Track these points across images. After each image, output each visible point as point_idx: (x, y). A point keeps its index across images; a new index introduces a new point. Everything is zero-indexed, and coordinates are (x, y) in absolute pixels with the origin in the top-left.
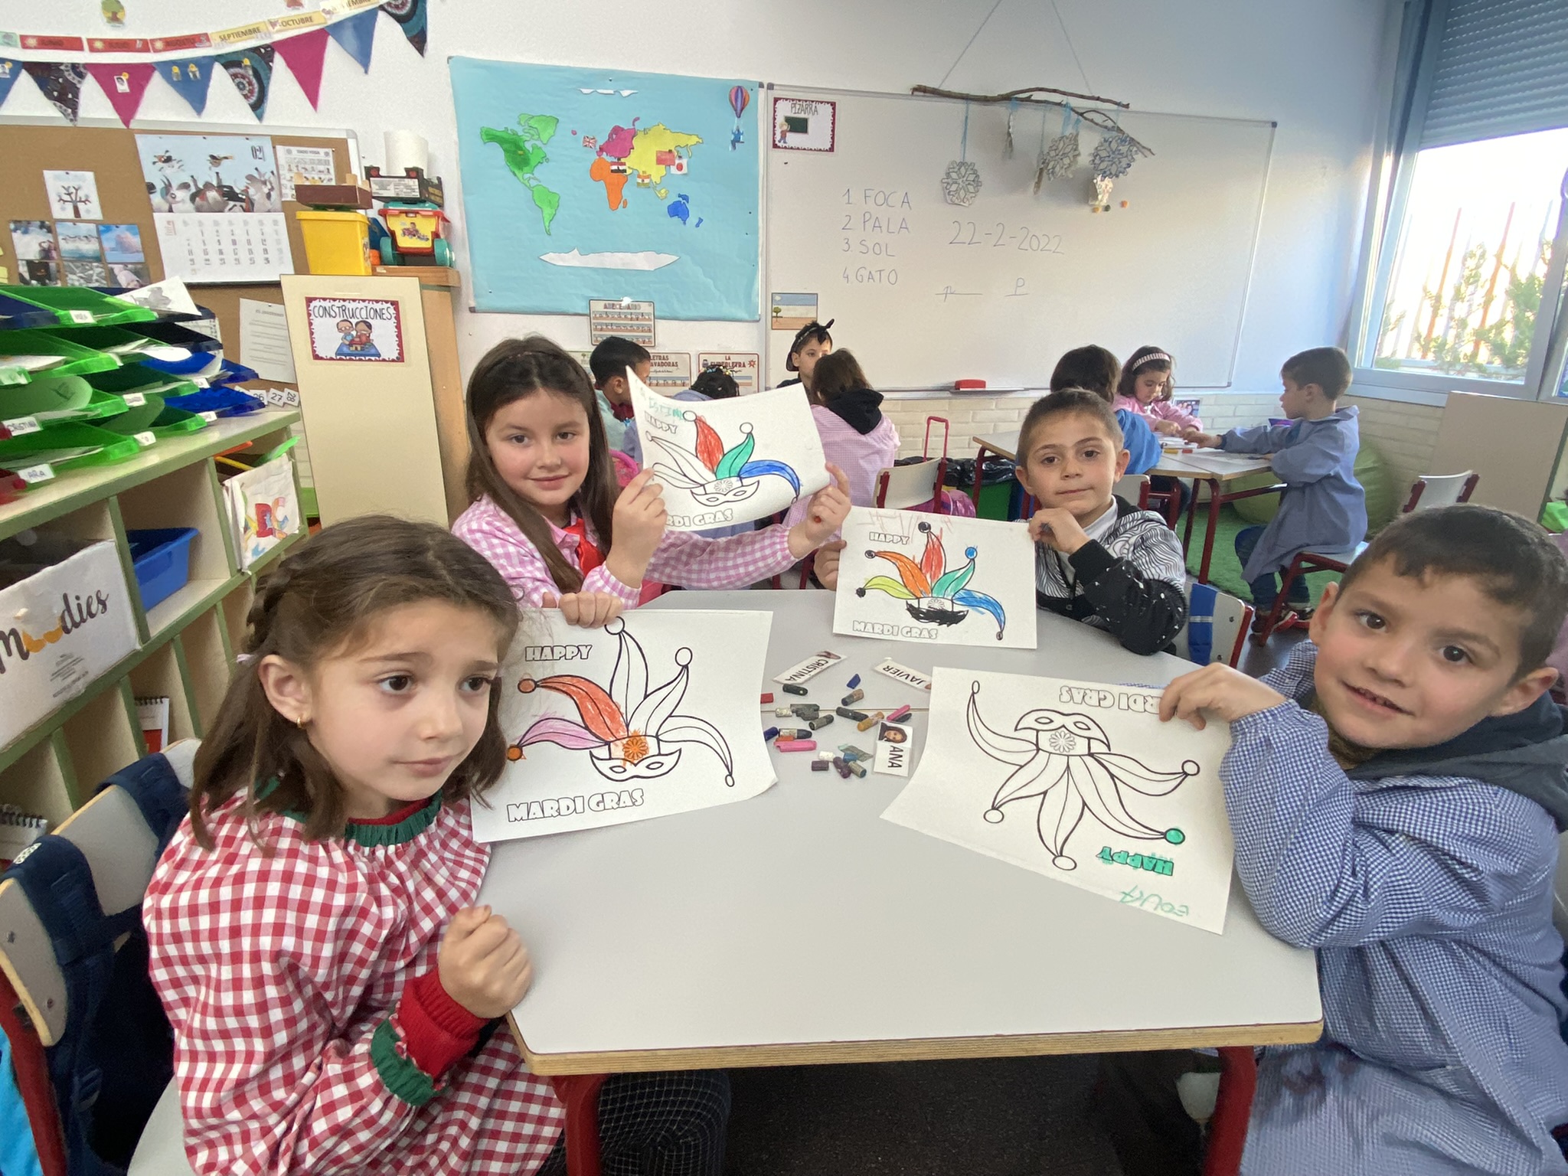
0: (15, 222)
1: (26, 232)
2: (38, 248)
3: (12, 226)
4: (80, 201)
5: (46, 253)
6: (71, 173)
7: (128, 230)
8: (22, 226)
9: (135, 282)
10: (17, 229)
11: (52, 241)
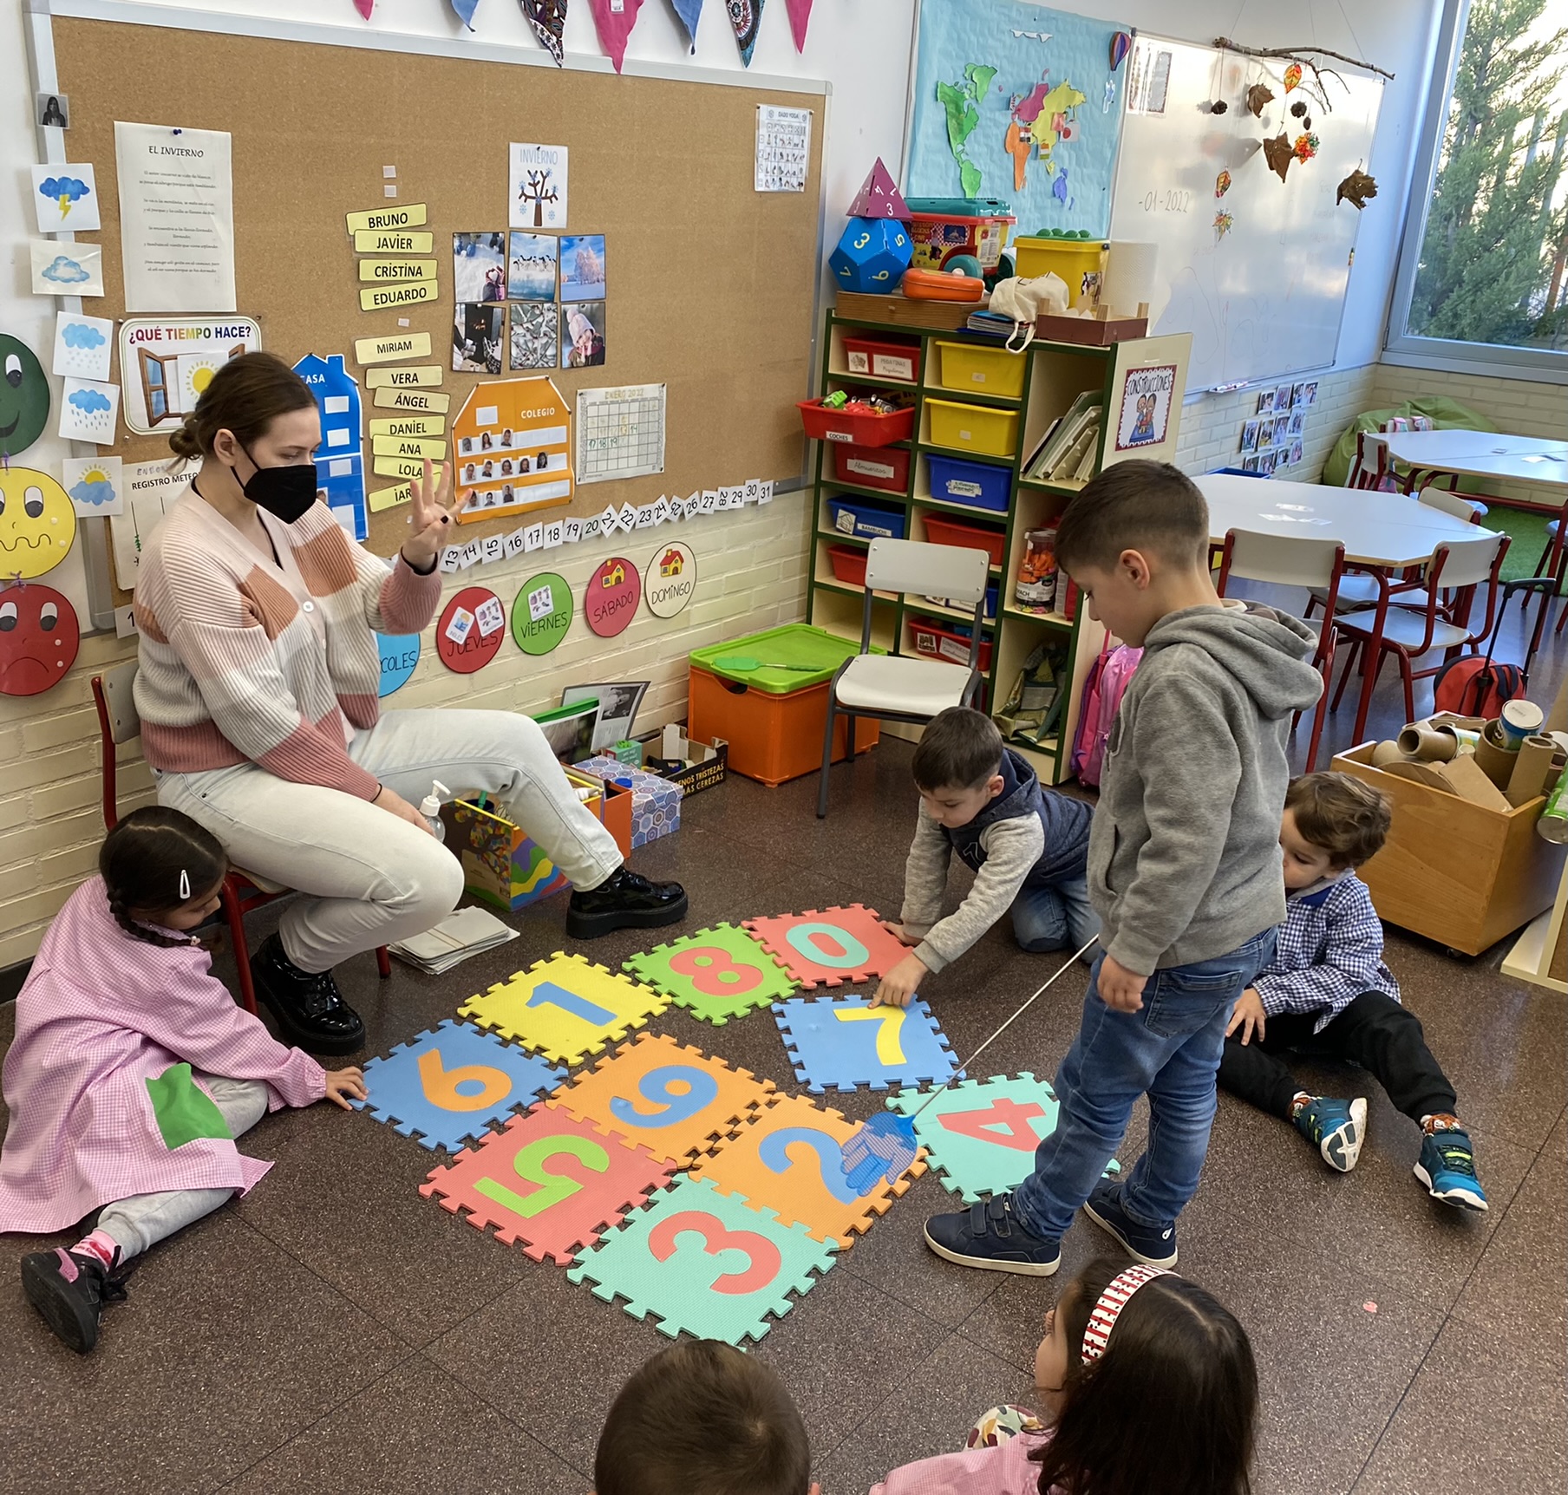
0: (461, 235)
1: (471, 254)
2: (485, 282)
3: (456, 243)
4: (546, 198)
5: (492, 290)
6: (543, 147)
7: (592, 244)
8: (468, 243)
9: (589, 333)
10: (461, 248)
11: (502, 267)
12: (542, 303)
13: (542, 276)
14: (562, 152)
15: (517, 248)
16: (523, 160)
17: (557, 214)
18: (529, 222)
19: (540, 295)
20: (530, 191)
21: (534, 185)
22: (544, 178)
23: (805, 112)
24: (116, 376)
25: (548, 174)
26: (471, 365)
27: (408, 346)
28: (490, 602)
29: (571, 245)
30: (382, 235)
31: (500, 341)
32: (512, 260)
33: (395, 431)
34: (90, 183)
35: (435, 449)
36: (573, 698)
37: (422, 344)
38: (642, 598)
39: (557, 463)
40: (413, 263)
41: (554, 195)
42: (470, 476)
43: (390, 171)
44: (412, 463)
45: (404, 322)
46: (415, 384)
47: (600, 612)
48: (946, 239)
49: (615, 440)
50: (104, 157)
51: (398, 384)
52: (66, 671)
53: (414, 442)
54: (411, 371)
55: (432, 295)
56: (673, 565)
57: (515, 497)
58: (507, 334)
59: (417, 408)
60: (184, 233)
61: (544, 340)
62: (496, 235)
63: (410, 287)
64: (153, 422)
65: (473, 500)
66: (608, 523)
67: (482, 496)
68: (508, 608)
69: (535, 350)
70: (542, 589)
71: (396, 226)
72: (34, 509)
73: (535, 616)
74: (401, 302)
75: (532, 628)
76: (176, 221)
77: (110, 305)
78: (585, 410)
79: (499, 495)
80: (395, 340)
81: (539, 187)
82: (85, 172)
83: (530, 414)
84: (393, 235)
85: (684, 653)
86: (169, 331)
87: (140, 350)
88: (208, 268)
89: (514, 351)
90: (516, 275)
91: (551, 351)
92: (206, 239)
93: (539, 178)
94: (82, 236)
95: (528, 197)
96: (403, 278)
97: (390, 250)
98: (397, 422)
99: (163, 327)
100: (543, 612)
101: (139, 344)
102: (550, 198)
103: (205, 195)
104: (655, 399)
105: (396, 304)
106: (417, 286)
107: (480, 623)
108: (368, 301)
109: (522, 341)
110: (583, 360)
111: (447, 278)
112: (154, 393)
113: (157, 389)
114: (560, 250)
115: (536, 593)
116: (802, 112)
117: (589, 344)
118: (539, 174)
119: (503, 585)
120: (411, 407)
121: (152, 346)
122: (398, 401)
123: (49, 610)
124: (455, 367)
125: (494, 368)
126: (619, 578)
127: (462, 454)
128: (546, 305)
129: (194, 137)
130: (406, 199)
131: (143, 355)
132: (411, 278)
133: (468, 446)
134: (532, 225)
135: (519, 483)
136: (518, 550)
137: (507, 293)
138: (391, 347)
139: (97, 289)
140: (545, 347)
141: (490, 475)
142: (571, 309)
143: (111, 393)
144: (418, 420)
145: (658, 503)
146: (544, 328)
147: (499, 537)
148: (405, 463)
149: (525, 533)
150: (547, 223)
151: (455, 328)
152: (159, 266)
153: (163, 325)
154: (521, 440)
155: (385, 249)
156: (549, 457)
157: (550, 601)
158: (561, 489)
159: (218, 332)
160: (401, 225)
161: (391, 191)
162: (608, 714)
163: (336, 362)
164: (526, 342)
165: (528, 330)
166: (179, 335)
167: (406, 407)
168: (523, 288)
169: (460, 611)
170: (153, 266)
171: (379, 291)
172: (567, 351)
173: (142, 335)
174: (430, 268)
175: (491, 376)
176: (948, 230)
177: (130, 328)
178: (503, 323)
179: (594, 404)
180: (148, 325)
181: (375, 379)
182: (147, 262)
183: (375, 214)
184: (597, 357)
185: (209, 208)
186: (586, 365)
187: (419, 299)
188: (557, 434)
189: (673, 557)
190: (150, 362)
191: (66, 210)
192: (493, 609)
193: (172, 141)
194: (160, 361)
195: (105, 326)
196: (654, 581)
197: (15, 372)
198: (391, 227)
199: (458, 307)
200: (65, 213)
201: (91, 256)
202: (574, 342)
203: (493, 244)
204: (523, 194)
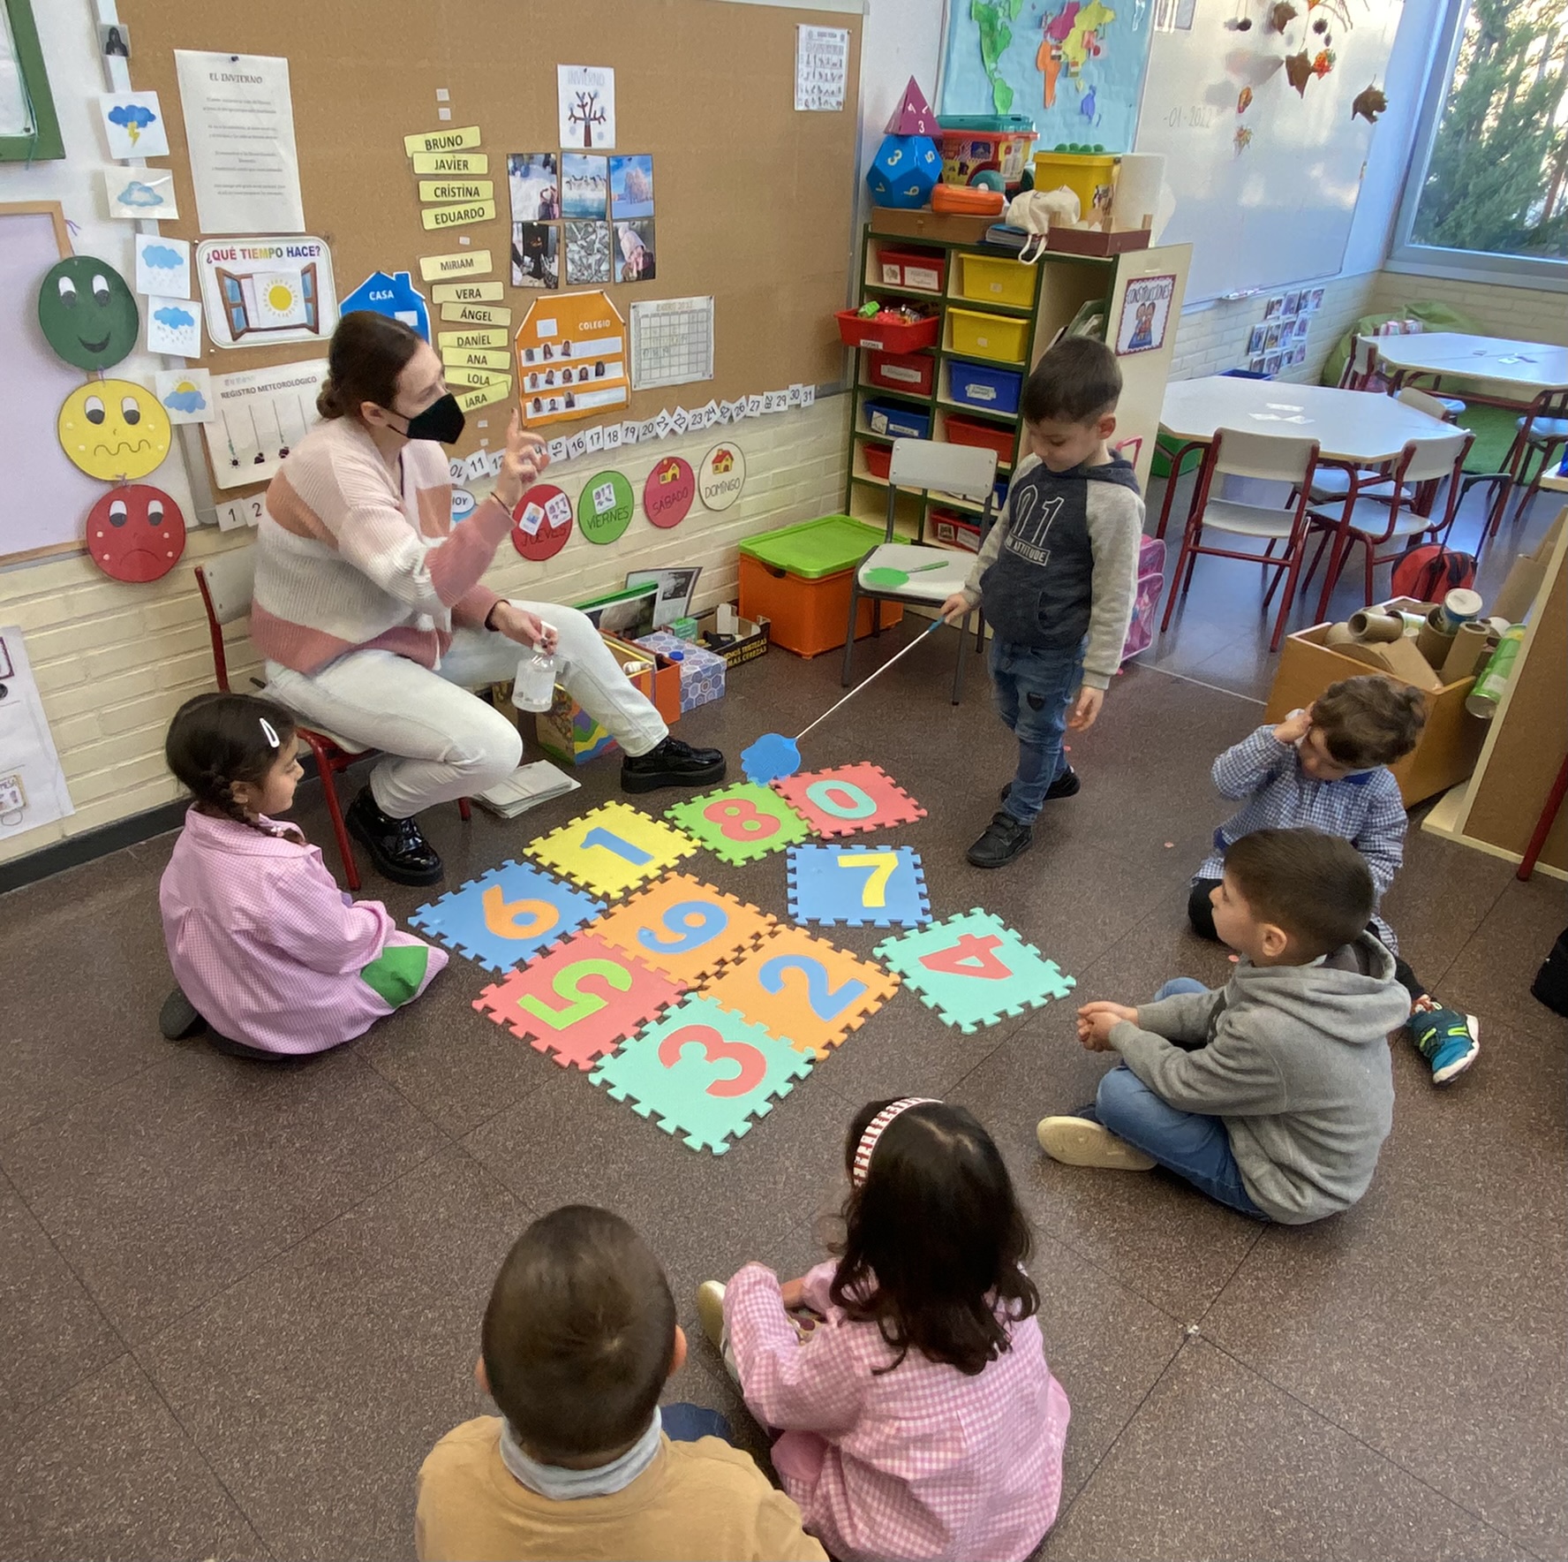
0: (514, 156)
1: (525, 175)
2: (539, 201)
3: (511, 164)
4: (595, 119)
5: (547, 209)
6: (591, 70)
7: (641, 164)
8: (523, 164)
9: (640, 249)
10: (516, 169)
11: (555, 187)
12: (594, 221)
13: (594, 196)
14: (608, 74)
15: (567, 168)
16: (572, 82)
17: (606, 136)
18: (579, 143)
19: (591, 214)
20: (579, 113)
21: (583, 106)
22: (592, 99)
23: (845, 32)
24: (197, 294)
25: (596, 95)
26: (530, 280)
27: (470, 263)
28: (558, 498)
29: (619, 164)
30: (439, 157)
31: (556, 258)
32: (565, 180)
33: (462, 343)
34: (155, 110)
35: (502, 360)
36: (636, 581)
37: (483, 261)
38: (696, 493)
39: (614, 371)
40: (471, 184)
41: (602, 116)
42: (534, 383)
43: (443, 95)
44: (479, 373)
45: (464, 241)
46: (478, 299)
47: (658, 505)
48: (973, 155)
49: (667, 349)
50: (166, 83)
51: (462, 300)
52: (176, 561)
53: (480, 354)
54: (474, 286)
55: (490, 213)
56: (724, 463)
57: (576, 402)
58: (562, 253)
59: (482, 322)
60: (250, 158)
61: (598, 256)
62: (548, 156)
63: (468, 207)
64: (235, 337)
65: (537, 406)
66: (663, 425)
67: (546, 403)
68: (574, 502)
69: (590, 266)
70: (604, 486)
71: (451, 148)
72: (132, 418)
73: (599, 510)
74: (461, 222)
75: (596, 521)
76: (243, 146)
77: (184, 227)
78: (638, 322)
79: (561, 401)
80: (457, 258)
81: (587, 109)
82: (149, 100)
83: (587, 326)
84: (449, 157)
85: (733, 542)
86: (243, 251)
87: (217, 269)
88: (277, 191)
89: (570, 267)
90: (569, 194)
91: (604, 267)
92: (271, 162)
93: (587, 99)
94: (153, 162)
95: (576, 119)
96: (462, 198)
97: (447, 172)
98: (464, 334)
99: (237, 248)
100: (607, 506)
101: (216, 264)
102: (598, 119)
103: (265, 120)
104: (703, 310)
105: (456, 223)
106: (475, 206)
107: (550, 517)
108: (429, 220)
109: (577, 257)
110: (635, 274)
111: (503, 198)
112: (234, 311)
113: (238, 305)
114: (610, 169)
115: (599, 489)
116: (838, 32)
117: (641, 260)
118: (587, 97)
119: (570, 482)
120: (475, 321)
121: (227, 266)
122: (464, 315)
123: (155, 507)
124: (515, 283)
125: (552, 284)
126: (674, 475)
127: (525, 363)
128: (599, 223)
129: (252, 63)
130: (459, 122)
131: (221, 274)
132: (469, 198)
133: (530, 356)
134: (581, 145)
135: (578, 390)
136: (581, 451)
137: (561, 212)
138: (454, 265)
139: (171, 212)
140: (599, 262)
141: (551, 383)
142: (622, 227)
143: (194, 310)
144: (483, 333)
145: (708, 407)
146: (597, 245)
147: (562, 439)
148: (473, 372)
149: (586, 435)
150: (596, 144)
151: (513, 246)
152: (228, 189)
153: (237, 245)
154: (580, 350)
155: (442, 171)
156: (606, 366)
157: (613, 497)
158: (618, 395)
159: (290, 252)
160: (456, 147)
161: (445, 114)
162: (667, 595)
163: (403, 279)
164: (580, 258)
165: (583, 247)
166: (252, 254)
167: (471, 320)
168: (576, 206)
169: (531, 506)
170: (224, 189)
171: (439, 211)
172: (619, 266)
173: (218, 256)
174: (486, 188)
175: (547, 291)
176: (975, 147)
177: (206, 249)
178: (558, 241)
179: (647, 316)
180: (223, 246)
181: (440, 294)
182: (216, 186)
183: (431, 136)
184: (648, 272)
185: (271, 133)
186: (638, 279)
187: (478, 219)
188: (613, 345)
189: (723, 456)
190: (228, 282)
191: (135, 137)
192: (561, 505)
193: (229, 69)
194: (237, 280)
195: (182, 247)
196: (706, 477)
197: (103, 291)
198: (447, 149)
199: (515, 226)
200: (134, 142)
201: (162, 181)
202: (626, 258)
203: (546, 164)
204: (572, 115)
